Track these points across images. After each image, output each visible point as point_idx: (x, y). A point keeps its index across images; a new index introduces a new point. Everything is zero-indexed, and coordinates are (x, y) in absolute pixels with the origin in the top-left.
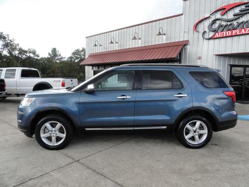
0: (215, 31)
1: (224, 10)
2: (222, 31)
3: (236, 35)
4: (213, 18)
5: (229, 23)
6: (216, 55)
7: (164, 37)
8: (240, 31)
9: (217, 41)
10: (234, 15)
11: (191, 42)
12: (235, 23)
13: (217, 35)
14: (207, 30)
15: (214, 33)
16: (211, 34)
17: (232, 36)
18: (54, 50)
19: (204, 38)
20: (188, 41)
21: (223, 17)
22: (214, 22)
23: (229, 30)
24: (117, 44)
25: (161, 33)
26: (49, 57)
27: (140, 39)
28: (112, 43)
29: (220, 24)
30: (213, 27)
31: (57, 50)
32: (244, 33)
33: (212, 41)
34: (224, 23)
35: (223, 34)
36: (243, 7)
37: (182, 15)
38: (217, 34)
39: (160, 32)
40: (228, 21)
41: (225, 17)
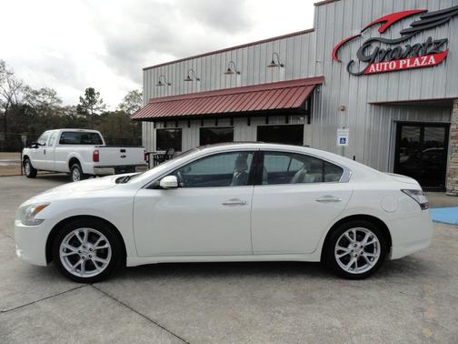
0: (370, 61)
1: (386, 24)
2: (382, 61)
3: (405, 69)
4: (366, 37)
5: (393, 48)
6: (371, 104)
7: (282, 70)
8: (412, 63)
9: (372, 78)
10: (402, 34)
11: (328, 80)
12: (403, 47)
13: (373, 68)
14: (355, 59)
15: (367, 64)
16: (363, 66)
17: (397, 70)
18: (90, 92)
19: (350, 73)
20: (322, 78)
21: (383, 36)
22: (368, 44)
23: (394, 59)
24: (199, 82)
25: (276, 63)
26: (81, 104)
27: (239, 73)
28: (189, 79)
29: (378, 49)
30: (367, 54)
31: (96, 92)
32: (418, 65)
33: (364, 79)
34: (384, 47)
35: (383, 66)
36: (418, 19)
37: (312, 31)
38: (373, 66)
39: (273, 62)
40: (391, 44)
41: (387, 36)
